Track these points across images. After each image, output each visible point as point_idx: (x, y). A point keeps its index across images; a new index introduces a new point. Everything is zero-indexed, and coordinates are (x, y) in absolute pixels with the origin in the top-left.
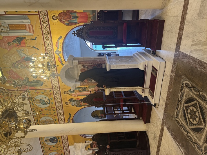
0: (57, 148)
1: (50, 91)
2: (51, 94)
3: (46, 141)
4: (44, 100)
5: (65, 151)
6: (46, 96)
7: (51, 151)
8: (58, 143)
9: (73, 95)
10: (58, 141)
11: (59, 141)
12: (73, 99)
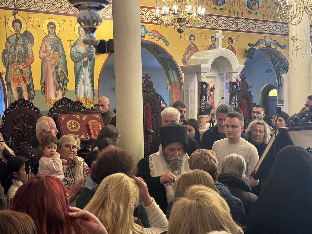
12: (30, 45)
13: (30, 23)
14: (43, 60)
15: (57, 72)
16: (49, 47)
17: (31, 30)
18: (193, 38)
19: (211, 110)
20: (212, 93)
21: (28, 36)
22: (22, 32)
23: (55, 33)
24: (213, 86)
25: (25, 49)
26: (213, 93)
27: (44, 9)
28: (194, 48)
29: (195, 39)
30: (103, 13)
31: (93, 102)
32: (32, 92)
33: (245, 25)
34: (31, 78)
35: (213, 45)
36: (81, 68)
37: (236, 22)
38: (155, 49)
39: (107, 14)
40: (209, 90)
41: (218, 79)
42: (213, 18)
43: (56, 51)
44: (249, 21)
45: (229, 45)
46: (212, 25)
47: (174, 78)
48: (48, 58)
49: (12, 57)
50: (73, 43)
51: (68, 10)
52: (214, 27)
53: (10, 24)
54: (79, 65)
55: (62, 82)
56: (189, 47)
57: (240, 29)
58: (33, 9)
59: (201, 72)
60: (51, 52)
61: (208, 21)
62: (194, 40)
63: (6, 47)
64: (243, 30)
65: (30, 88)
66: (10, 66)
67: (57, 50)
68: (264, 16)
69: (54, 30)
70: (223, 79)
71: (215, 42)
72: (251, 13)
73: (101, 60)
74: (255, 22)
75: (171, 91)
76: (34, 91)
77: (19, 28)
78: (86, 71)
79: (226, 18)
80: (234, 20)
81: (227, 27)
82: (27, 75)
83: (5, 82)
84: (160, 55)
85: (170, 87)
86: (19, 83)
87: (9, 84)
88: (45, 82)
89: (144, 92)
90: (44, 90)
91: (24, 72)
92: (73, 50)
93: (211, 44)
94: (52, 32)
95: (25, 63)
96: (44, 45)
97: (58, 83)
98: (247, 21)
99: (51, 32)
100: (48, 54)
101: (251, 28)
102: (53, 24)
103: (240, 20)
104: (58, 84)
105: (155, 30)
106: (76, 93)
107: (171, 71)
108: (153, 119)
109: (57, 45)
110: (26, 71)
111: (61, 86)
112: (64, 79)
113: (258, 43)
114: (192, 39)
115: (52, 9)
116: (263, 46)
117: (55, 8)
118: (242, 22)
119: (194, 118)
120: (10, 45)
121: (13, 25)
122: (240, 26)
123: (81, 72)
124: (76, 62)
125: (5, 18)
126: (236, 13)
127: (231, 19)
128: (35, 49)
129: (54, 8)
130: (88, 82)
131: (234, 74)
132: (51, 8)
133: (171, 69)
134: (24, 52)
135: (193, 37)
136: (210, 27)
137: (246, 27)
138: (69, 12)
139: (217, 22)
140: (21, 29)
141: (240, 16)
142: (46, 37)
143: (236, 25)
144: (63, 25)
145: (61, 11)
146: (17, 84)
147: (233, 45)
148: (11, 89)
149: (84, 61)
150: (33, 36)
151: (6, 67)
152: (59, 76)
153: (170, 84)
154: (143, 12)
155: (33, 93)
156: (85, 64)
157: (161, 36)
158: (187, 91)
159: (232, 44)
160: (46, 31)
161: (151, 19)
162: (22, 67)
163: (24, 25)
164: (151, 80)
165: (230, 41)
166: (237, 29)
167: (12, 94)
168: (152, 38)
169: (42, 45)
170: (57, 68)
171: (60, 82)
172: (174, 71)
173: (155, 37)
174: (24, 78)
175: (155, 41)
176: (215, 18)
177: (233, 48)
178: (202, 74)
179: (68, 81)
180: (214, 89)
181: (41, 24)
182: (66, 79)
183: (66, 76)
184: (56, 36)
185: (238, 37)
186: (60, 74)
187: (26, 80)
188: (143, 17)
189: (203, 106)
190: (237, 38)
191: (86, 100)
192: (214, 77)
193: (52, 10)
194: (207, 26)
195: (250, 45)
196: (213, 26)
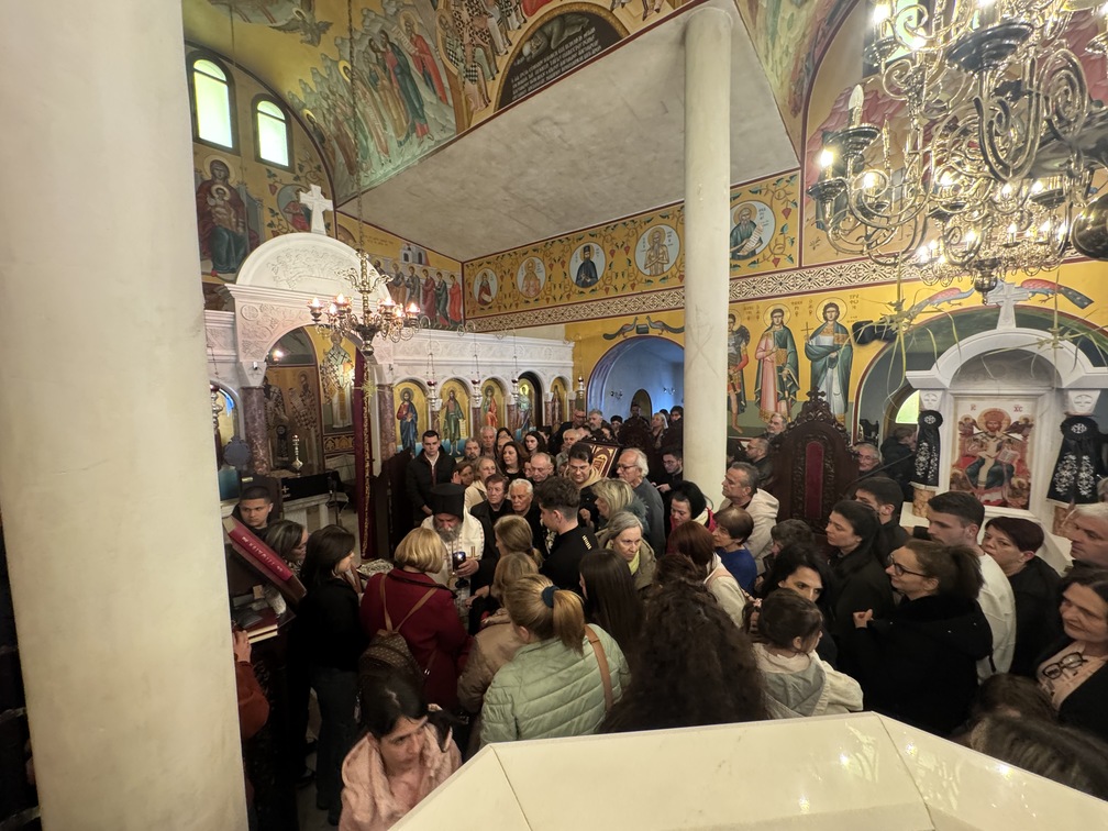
0: (558, 286)
1: (791, 259)
2: (776, 262)
3: (587, 249)
4: (752, 238)
5: (549, 311)
6: (769, 245)
7: (551, 266)
8: (575, 287)
9: (763, 342)
10: (581, 289)
11: (582, 292)
12: (745, 343)
13: (746, 316)
14: (761, 361)
15: (780, 378)
16: (771, 342)
20: (1016, 436)
21: (742, 333)
23: (782, 322)
24: (1026, 420)
25: (738, 349)
26: (1025, 437)
27: (767, 293)
31: (844, 422)
32: (742, 402)
34: (742, 385)
36: (825, 368)
40: (1003, 429)
43: (781, 348)
48: (768, 358)
51: (807, 286)
55: (788, 390)
58: (751, 297)
60: (774, 350)
65: (740, 397)
67: (784, 346)
69: (780, 318)
73: (865, 355)
76: (745, 402)
77: (732, 325)
78: (834, 375)
82: (736, 383)
88: (760, 391)
90: (760, 401)
91: (734, 378)
92: (810, 344)
94: (778, 322)
95: (736, 366)
97: (782, 392)
99: (776, 323)
100: (769, 352)
102: (781, 311)
105: (1038, 280)
109: (785, 339)
110: (737, 376)
111: (787, 395)
112: (791, 385)
117: (785, 289)
123: (823, 375)
124: (813, 361)
130: (836, 389)
132: (778, 289)
134: (735, 353)
140: (734, 325)
142: (767, 330)
144: (797, 308)
145: (795, 289)
149: (831, 358)
150: (748, 332)
152: (784, 382)
155: (744, 404)
156: (833, 362)
157: (1060, 289)
162: (732, 373)
163: (738, 320)
169: (760, 342)
170: (780, 369)
171: (785, 391)
173: (1034, 293)
174: (733, 385)
179: (799, 389)
180: (1031, 426)
181: (761, 315)
182: (795, 386)
183: (796, 381)
184: (784, 326)
186: (785, 379)
187: (737, 387)
192: (1032, 398)
193: (779, 292)
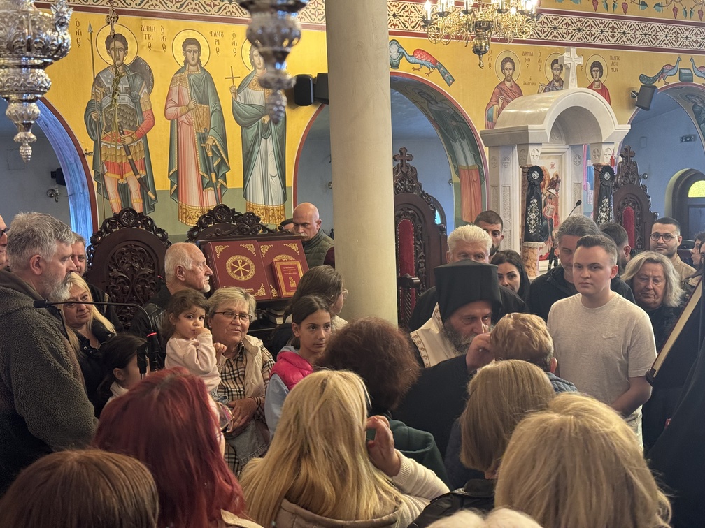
12: (145, 89)
13: (145, 42)
14: (174, 122)
15: (203, 149)
16: (186, 93)
17: (146, 56)
18: (509, 65)
19: (552, 229)
20: (553, 191)
21: (140, 70)
22: (128, 60)
23: (199, 62)
24: (557, 175)
25: (135, 99)
26: (557, 191)
27: (174, 9)
28: (512, 89)
29: (514, 69)
30: (305, 15)
31: (284, 215)
32: (150, 193)
33: (633, 32)
34: (147, 163)
35: (557, 81)
36: (257, 138)
37: (610, 26)
38: (421, 94)
39: (313, 17)
40: (546, 186)
41: (568, 158)
42: (556, 20)
43: (200, 103)
44: (642, 24)
45: (595, 81)
46: (555, 34)
47: (467, 159)
48: (183, 118)
49: (107, 118)
50: (238, 82)
51: (227, 10)
52: (559, 39)
53: (101, 43)
54: (251, 132)
55: (215, 172)
56: (500, 86)
57: (620, 42)
58: (151, 10)
59: (528, 144)
60: (192, 106)
61: (545, 25)
62: (511, 71)
63: (94, 94)
64: (628, 44)
65: (145, 185)
66: (103, 136)
67: (203, 100)
68: (675, 10)
69: (196, 55)
70: (579, 158)
71: (560, 73)
72: (646, 5)
73: (299, 120)
74: (655, 26)
75: (459, 187)
76: (155, 192)
77: (121, 53)
78: (267, 146)
79: (587, 19)
80: (606, 22)
81: (588, 37)
82: (138, 158)
83: (92, 172)
84: (434, 107)
85: (456, 179)
86: (121, 173)
87: (100, 177)
88: (177, 172)
89: (396, 192)
90: (177, 188)
91: (132, 151)
92: (238, 100)
93: (551, 77)
94: (193, 60)
95: (136, 129)
96: (176, 89)
97: (207, 174)
98: (635, 24)
99: (191, 61)
100: (184, 109)
101: (646, 40)
102: (195, 42)
103: (620, 22)
104: (206, 176)
105: (423, 51)
106: (245, 196)
107: (457, 143)
108: (417, 253)
109: (204, 89)
110: (137, 147)
111: (214, 180)
112: (218, 164)
113: (662, 74)
114: (507, 69)
115: (192, 8)
116: (674, 80)
117: (199, 7)
118: (624, 27)
119: (512, 249)
120: (103, 90)
121: (108, 47)
122: (619, 34)
123: (257, 149)
124: (244, 127)
125: (91, 32)
126: (610, 6)
127: (598, 20)
128: (156, 100)
129: (197, 7)
130: (273, 169)
131: (604, 147)
132: (190, 6)
133: (457, 136)
134: (132, 105)
135: (509, 63)
136: (550, 39)
137: (635, 38)
138: (229, 14)
139: (565, 27)
140: (125, 54)
141: (619, 12)
142: (179, 72)
143: (611, 34)
144: (217, 43)
145: (212, 12)
146: (118, 177)
147: (602, 80)
148: (105, 187)
149: (262, 124)
150: (150, 71)
151: (95, 139)
152: (208, 158)
153: (457, 171)
154: (395, 9)
155: (153, 197)
156: (266, 130)
157: (435, 64)
158: (496, 187)
159: (600, 77)
160: (181, 59)
161: (413, 24)
162: (128, 140)
163: (132, 47)
164: (412, 164)
165: (597, 71)
166: (613, 42)
167: (108, 198)
168: (414, 69)
169: (170, 90)
170: (203, 139)
171: (211, 172)
172: (465, 143)
173: (422, 64)
174: (131, 161)
175: (421, 74)
176: (560, 17)
177: (603, 86)
178: (531, 149)
179: (228, 169)
180: (559, 181)
181: (168, 44)
182: (224, 164)
183: (224, 157)
184: (202, 68)
185: (614, 61)
186: (210, 154)
187: (138, 167)
188: (395, 22)
189: (533, 222)
190: (613, 64)
191: (267, 210)
192: (559, 155)
193: (191, 11)
194: (543, 37)
195: (642, 77)
196: (556, 37)
